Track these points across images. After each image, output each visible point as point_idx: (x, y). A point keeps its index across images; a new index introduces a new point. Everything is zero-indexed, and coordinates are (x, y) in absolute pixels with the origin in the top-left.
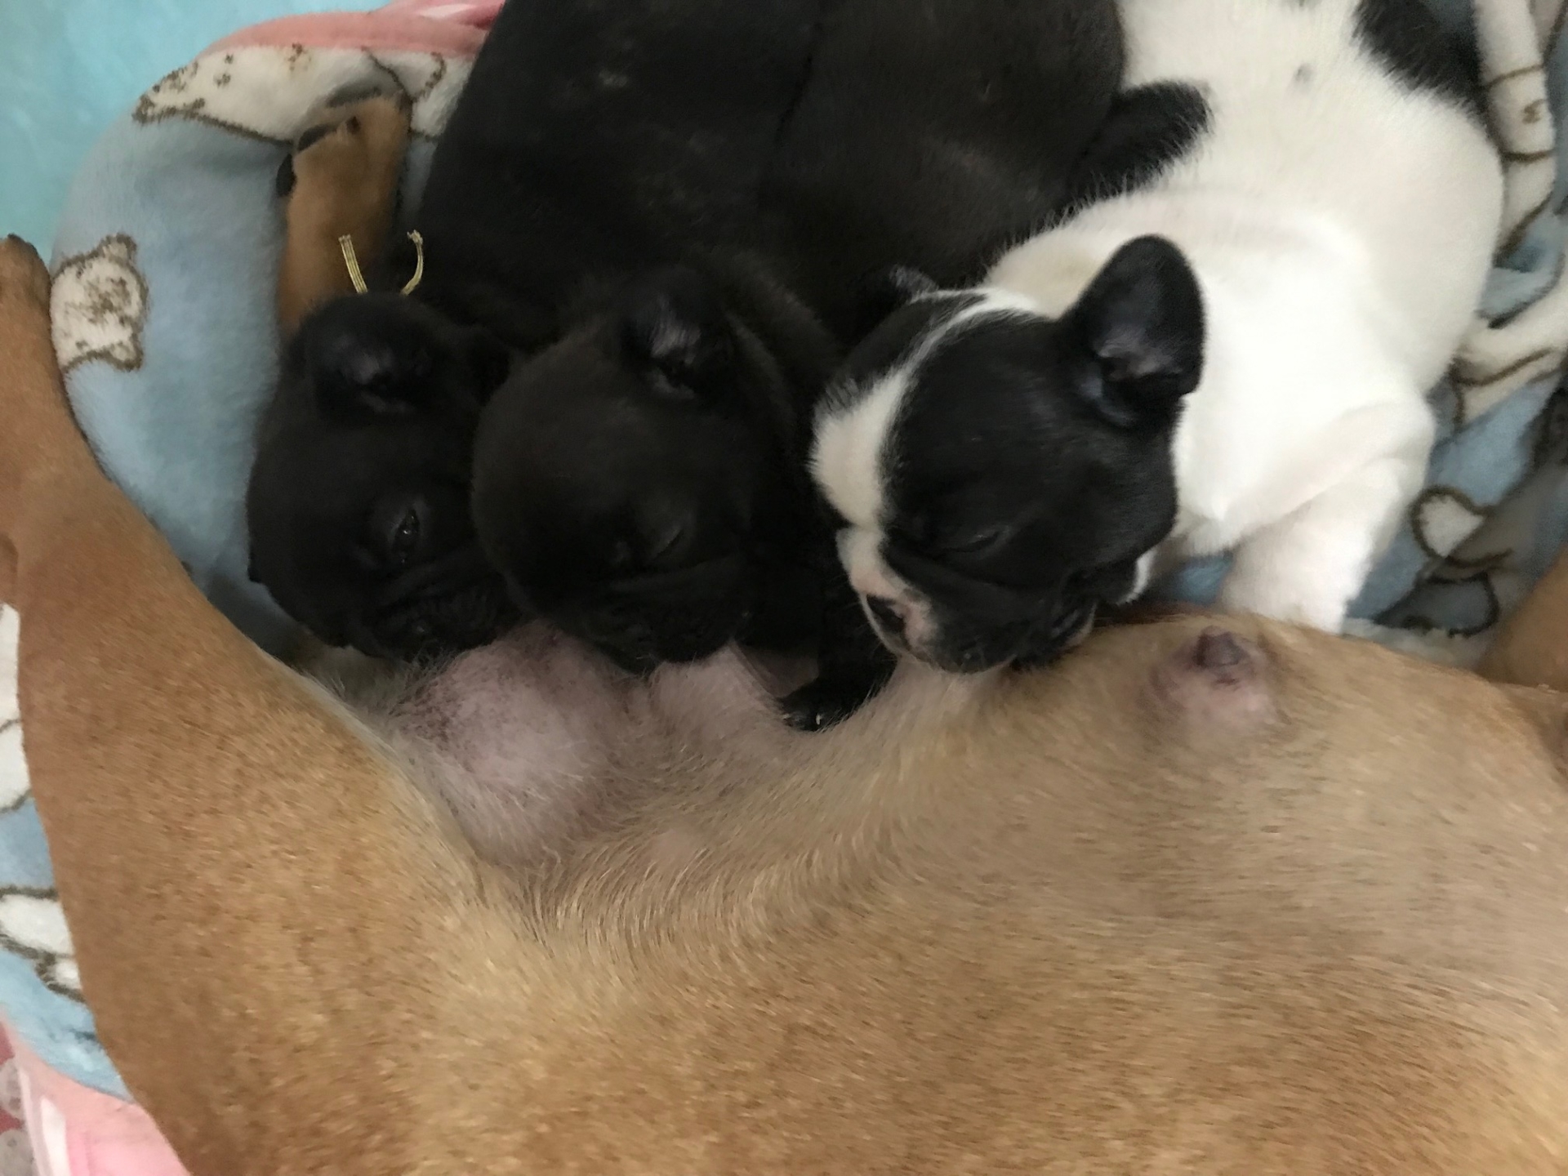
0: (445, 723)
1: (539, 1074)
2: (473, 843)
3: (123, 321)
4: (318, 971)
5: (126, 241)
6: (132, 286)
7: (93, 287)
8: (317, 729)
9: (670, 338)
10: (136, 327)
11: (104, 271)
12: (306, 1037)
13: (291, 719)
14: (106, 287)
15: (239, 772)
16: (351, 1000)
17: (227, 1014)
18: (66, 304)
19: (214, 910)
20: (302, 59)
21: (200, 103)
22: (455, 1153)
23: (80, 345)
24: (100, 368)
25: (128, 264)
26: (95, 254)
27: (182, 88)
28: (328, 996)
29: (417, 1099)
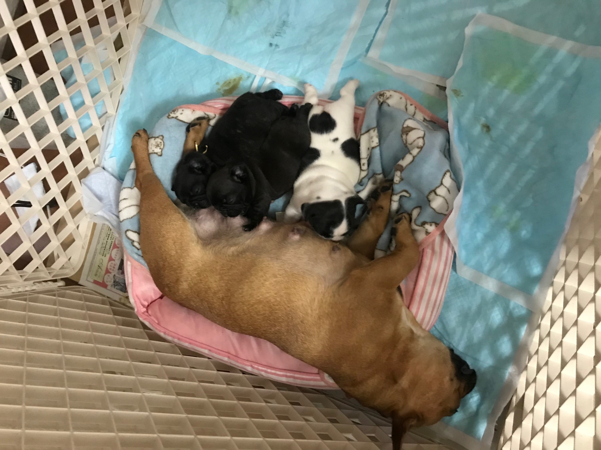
0: (197, 218)
1: (200, 265)
2: (198, 236)
3: (160, 148)
4: (176, 247)
5: (162, 136)
6: (162, 143)
7: (156, 142)
8: (180, 216)
9: (238, 172)
10: (162, 150)
11: (159, 140)
12: (173, 254)
13: (177, 214)
14: (159, 143)
15: (170, 220)
16: (179, 251)
17: (163, 250)
18: (152, 144)
19: (164, 237)
20: (194, 112)
21: (177, 117)
22: (188, 273)
23: (153, 151)
24: (155, 155)
25: (162, 140)
26: (158, 137)
27: (175, 114)
28: (176, 250)
29: (185, 265)
